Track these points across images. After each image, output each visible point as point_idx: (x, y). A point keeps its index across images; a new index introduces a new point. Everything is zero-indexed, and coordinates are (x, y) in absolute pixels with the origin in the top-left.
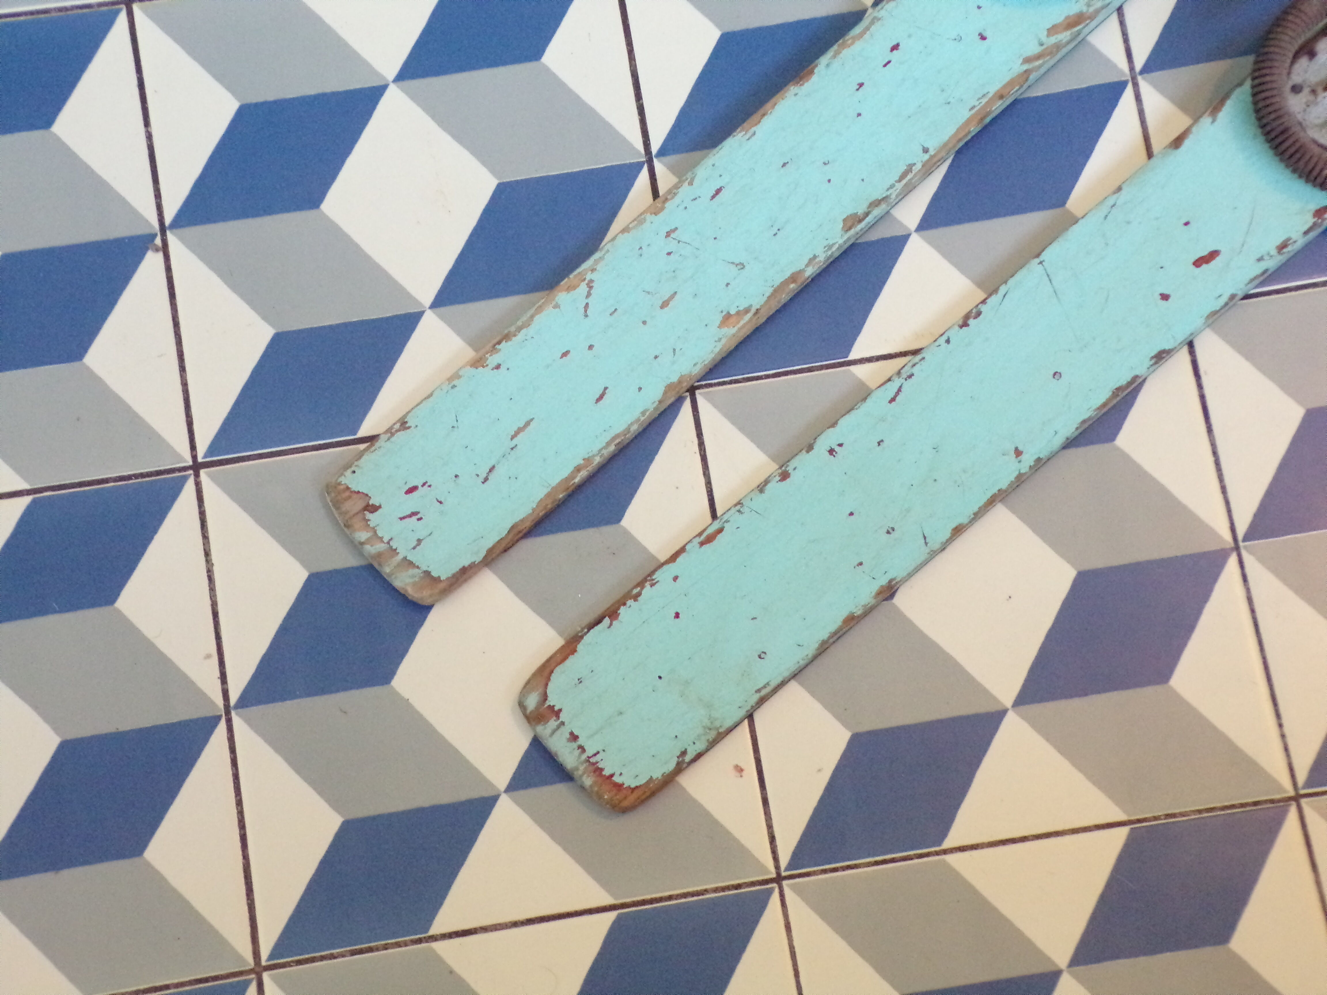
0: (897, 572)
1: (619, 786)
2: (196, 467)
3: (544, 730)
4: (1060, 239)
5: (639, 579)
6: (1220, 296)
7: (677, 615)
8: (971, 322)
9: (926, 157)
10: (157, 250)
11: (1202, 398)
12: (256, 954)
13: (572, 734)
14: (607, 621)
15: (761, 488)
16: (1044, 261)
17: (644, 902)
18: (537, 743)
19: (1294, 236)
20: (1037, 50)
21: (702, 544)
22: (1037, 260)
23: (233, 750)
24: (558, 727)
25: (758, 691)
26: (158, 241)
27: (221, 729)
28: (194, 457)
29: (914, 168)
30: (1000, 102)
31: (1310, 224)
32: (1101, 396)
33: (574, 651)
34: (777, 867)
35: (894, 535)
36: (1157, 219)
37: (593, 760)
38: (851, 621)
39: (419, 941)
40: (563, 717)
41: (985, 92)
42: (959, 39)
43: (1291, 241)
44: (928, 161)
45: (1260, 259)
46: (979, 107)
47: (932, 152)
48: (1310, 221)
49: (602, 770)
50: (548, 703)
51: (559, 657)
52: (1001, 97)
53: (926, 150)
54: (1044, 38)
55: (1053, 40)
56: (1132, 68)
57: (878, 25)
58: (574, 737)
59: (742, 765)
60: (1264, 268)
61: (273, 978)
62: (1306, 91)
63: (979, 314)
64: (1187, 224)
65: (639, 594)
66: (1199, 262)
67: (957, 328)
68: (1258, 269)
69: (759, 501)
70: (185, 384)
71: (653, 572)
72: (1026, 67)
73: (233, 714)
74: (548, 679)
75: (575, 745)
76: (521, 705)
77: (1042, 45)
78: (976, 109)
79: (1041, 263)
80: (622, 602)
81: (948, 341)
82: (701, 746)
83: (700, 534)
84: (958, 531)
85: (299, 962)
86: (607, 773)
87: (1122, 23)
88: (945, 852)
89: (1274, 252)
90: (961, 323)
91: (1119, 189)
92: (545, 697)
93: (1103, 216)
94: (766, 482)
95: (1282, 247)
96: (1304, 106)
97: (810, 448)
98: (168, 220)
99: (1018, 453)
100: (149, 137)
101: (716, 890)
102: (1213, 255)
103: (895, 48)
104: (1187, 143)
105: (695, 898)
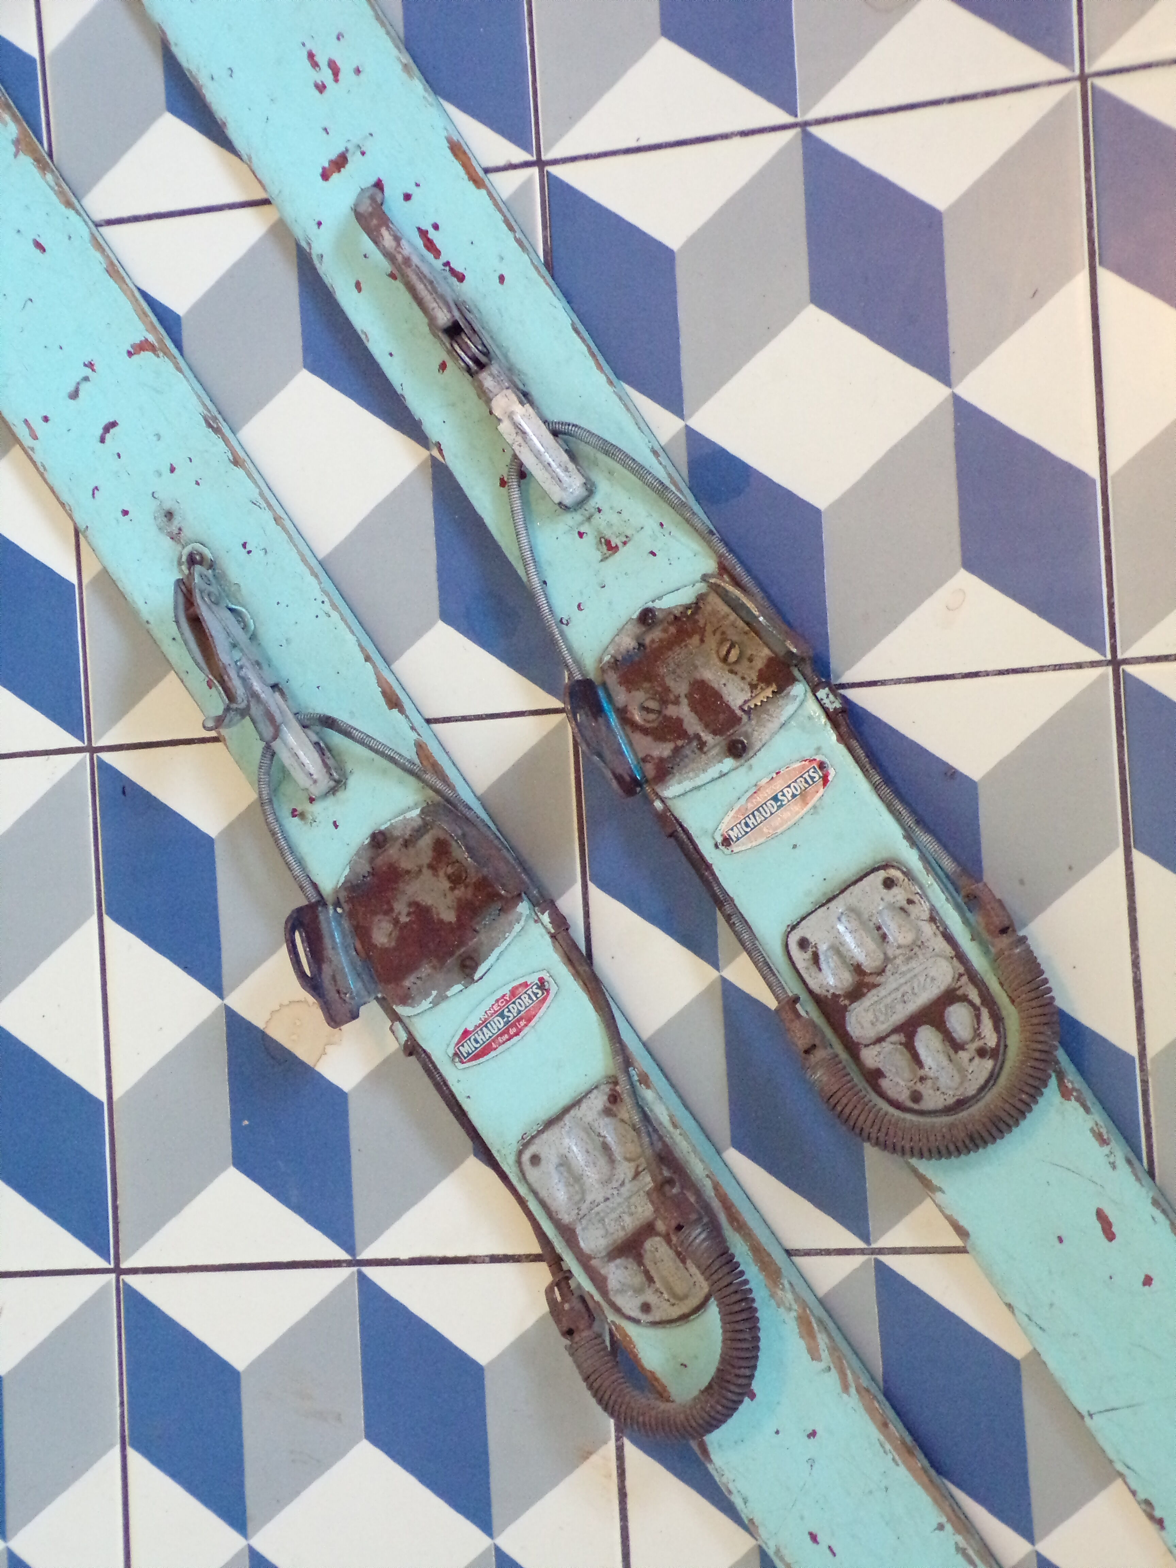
4: (1064, 1387)
6: (1153, 1218)
8: (1158, 1514)
9: (949, 1527)
16: (1089, 1412)
19: (1091, 1124)
20: (834, 1373)
22: (1087, 1419)
29: (961, 1545)
30: (890, 1425)
31: (1077, 1105)
36: (1050, 1272)
41: (877, 1443)
42: (811, 1462)
43: (1095, 1128)
44: (953, 1526)
45: (1113, 1166)
46: (894, 1453)
47: (944, 1520)
48: (1073, 1104)
52: (885, 1425)
53: (941, 1527)
54: (822, 1365)
55: (825, 1354)
56: (862, 1252)
57: (785, 1552)
60: (1124, 1162)
62: (919, 1087)
63: (1148, 1503)
64: (1060, 1240)
66: (1110, 1235)
67: (1164, 1532)
68: (1124, 1168)
72: (853, 1390)
77: (829, 1369)
78: (897, 1457)
79: (1091, 1415)
87: (808, 1253)
89: (1106, 1149)
90: (1158, 1527)
91: (1009, 1306)
93: (1041, 1332)
95: (1103, 1141)
96: (938, 1093)
102: (1101, 1216)
103: (814, 1538)
104: (963, 1222)
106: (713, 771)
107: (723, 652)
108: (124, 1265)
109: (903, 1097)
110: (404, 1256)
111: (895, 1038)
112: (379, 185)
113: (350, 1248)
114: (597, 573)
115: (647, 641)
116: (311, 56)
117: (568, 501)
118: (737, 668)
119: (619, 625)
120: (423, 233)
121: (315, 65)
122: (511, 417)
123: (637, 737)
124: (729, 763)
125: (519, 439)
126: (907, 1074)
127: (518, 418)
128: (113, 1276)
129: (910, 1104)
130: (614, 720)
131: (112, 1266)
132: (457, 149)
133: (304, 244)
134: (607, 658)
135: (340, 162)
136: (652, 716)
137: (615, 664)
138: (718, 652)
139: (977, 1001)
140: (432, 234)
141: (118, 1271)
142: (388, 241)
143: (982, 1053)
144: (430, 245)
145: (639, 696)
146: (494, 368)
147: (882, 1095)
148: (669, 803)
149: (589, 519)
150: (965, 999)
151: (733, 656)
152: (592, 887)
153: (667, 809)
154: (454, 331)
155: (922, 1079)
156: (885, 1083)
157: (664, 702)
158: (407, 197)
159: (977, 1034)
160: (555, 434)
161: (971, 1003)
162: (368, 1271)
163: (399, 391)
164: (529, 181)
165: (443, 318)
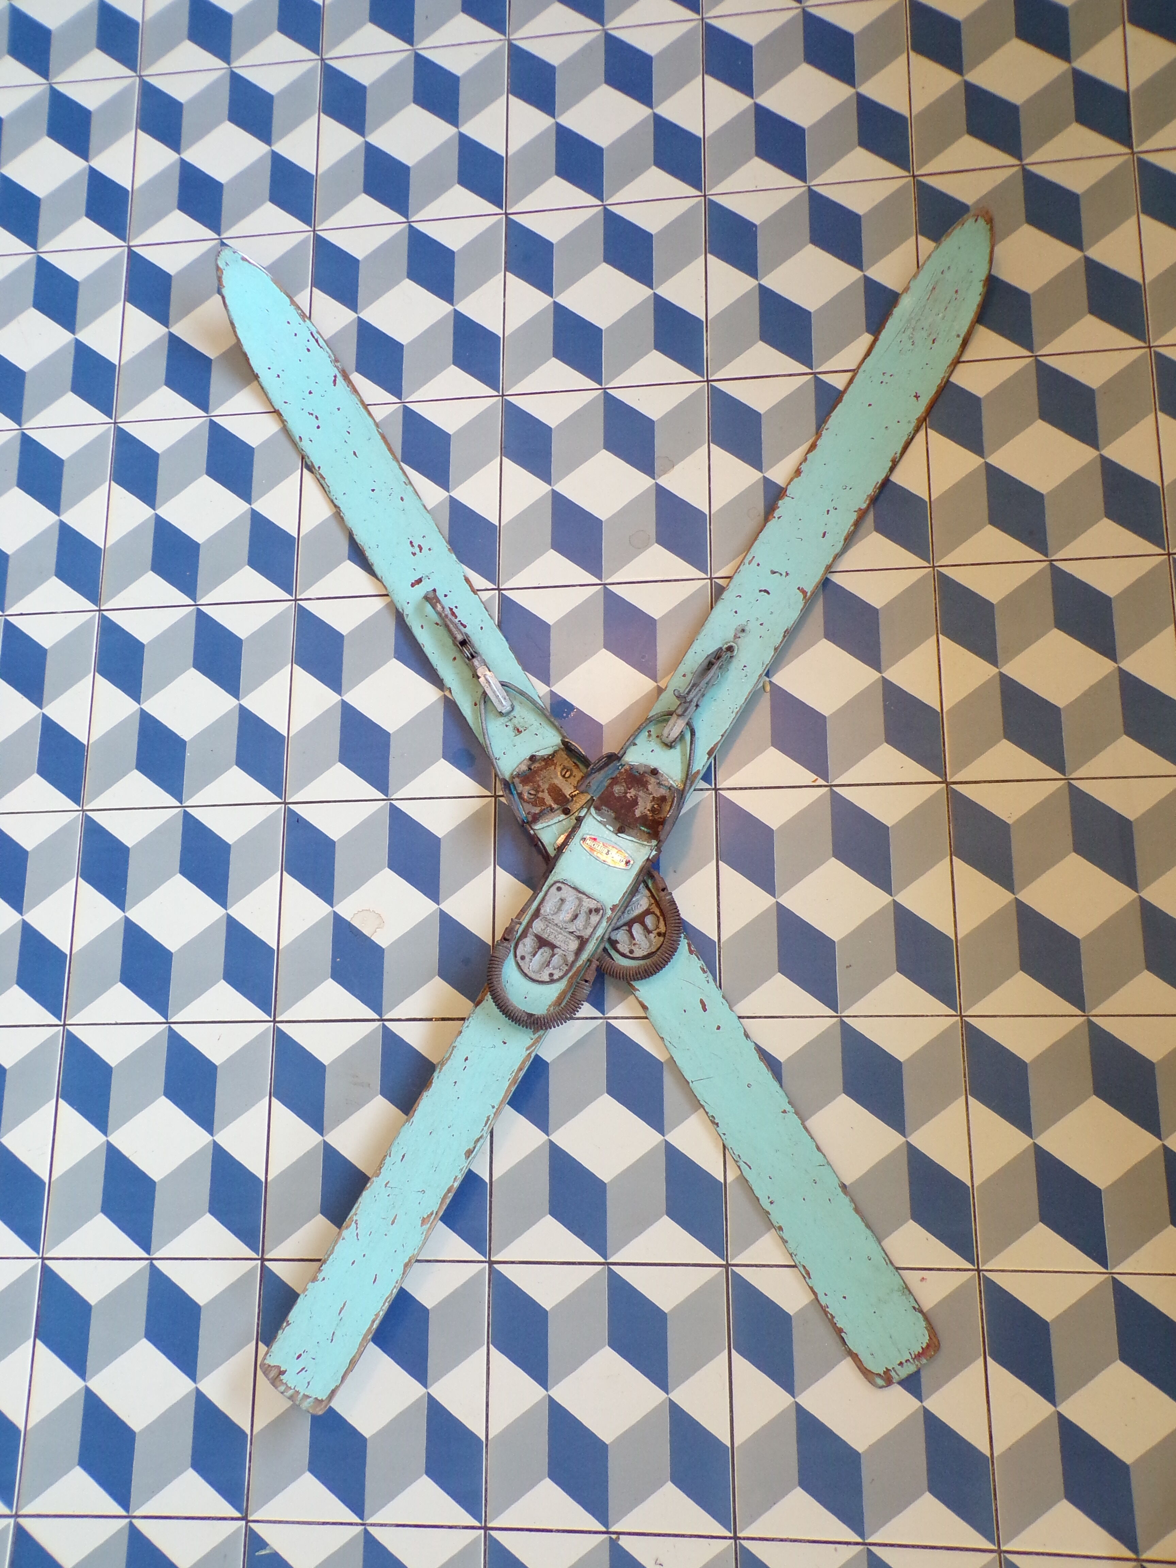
0: (836, 1183)
1: (928, 1346)
2: (735, 1538)
3: (896, 1378)
4: (682, 1071)
5: (823, 1313)
6: (720, 1000)
7: (845, 1297)
8: (716, 1121)
10: (619, 1538)
11: (766, 1017)
12: (991, 1551)
13: (899, 1365)
14: (843, 1334)
15: (785, 1242)
16: (692, 1080)
17: (984, 1342)
18: (901, 1383)
19: (699, 965)
21: (810, 1278)
22: (691, 1083)
23: (886, 1545)
24: (895, 1371)
25: (887, 1264)
26: (614, 1536)
27: (873, 1549)
28: (730, 1538)
31: (695, 957)
32: (762, 1066)
33: (857, 1355)
34: (973, 1270)
35: (817, 1180)
36: (680, 1024)
37: (913, 1357)
38: (857, 1210)
39: (993, 1462)
40: (890, 1368)
43: (701, 966)
48: (693, 957)
49: (919, 1352)
50: (882, 1374)
51: (859, 1363)
56: (601, 1018)
58: (901, 1364)
59: (920, 1278)
60: (710, 979)
61: (1004, 1544)
62: (633, 948)
63: (713, 1116)
64: (685, 1011)
65: (831, 1315)
66: (705, 1010)
67: (718, 1129)
68: (710, 982)
69: (792, 1245)
70: (691, 1536)
71: (821, 1305)
73: (866, 1541)
74: (870, 1371)
75: (905, 1364)
76: (881, 1387)
80: (834, 1325)
81: (724, 1134)
82: (912, 1299)
83: (804, 1278)
84: (818, 1149)
85: (998, 1529)
86: (921, 1350)
88: (973, 1186)
89: (705, 975)
90: (715, 1126)
91: (660, 1037)
92: (879, 1375)
93: (673, 1048)
94: (782, 1238)
95: (704, 972)
96: (640, 951)
97: (768, 1213)
98: (604, 1529)
99: (784, 1112)
100: (558, 1531)
101: (981, 1303)
102: (702, 1002)
105: (984, 1315)
106: (556, 820)
107: (563, 773)
108: (277, 1019)
109: (626, 952)
110: (403, 1018)
111: (624, 928)
112: (434, 590)
113: (380, 1014)
114: (512, 741)
115: (532, 767)
116: (411, 542)
117: (503, 711)
118: (569, 780)
119: (520, 761)
120: (451, 609)
121: (413, 546)
122: (485, 676)
123: (525, 804)
124: (563, 817)
125: (487, 685)
126: (628, 942)
127: (488, 677)
128: (272, 1024)
129: (628, 954)
130: (516, 797)
131: (272, 1019)
132: (467, 580)
133: (401, 610)
134: (515, 773)
135: (419, 581)
136: (532, 797)
137: (518, 775)
138: (561, 773)
139: (659, 914)
140: (455, 610)
141: (275, 1021)
142: (439, 607)
143: (659, 934)
144: (453, 614)
145: (527, 788)
146: (479, 658)
147: (618, 951)
148: (536, 831)
149: (510, 720)
150: (653, 913)
151: (567, 775)
152: (497, 867)
153: (535, 834)
154: (464, 643)
155: (634, 944)
156: (619, 946)
157: (538, 792)
158: (446, 596)
159: (657, 927)
160: (502, 685)
161: (656, 915)
162: (386, 1023)
163: (435, 667)
164: (494, 596)
165: (460, 637)
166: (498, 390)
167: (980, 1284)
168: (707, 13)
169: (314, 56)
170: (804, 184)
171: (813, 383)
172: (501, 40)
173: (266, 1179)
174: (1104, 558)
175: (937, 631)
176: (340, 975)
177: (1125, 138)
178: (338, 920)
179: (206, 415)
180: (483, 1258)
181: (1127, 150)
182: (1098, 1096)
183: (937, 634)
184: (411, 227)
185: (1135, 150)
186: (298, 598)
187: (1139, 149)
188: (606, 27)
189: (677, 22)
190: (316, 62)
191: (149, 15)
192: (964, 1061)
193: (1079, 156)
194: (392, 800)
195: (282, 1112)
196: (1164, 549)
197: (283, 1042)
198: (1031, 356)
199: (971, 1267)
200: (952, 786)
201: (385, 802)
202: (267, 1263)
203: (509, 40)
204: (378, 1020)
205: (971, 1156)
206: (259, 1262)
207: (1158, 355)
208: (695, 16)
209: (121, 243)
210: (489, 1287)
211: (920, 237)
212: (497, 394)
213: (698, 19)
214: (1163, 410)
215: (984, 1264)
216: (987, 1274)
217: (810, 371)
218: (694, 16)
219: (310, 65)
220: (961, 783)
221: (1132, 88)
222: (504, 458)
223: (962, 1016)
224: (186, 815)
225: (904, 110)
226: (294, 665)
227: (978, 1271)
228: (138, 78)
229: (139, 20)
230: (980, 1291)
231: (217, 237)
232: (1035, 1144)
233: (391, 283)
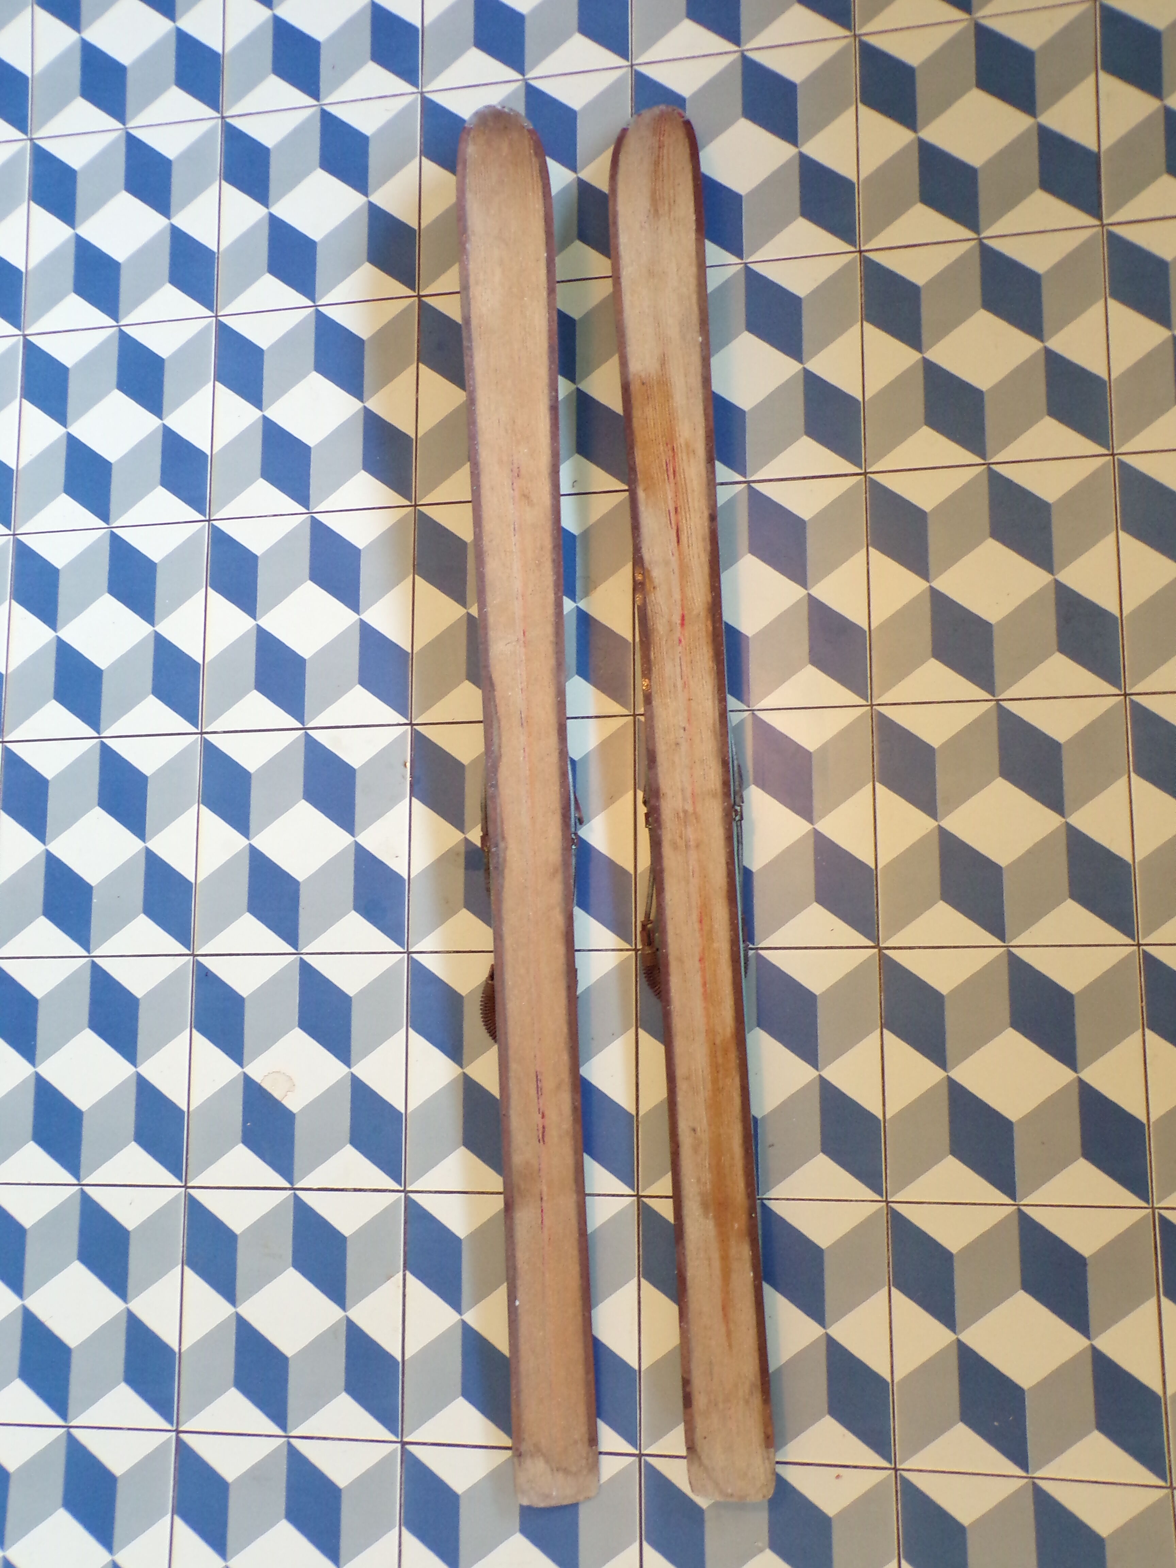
17: (899, 1544)
34: (889, 1469)
59: (835, 1475)
88: (893, 1381)
101: (897, 1504)
105: (900, 1516)
108: (189, 1185)
110: (315, 1187)
113: (291, 1182)
128: (183, 1189)
131: (183, 1185)
141: (186, 1187)
152: (410, 1029)
162: (298, 1192)
164: (407, 731)
166: (410, 499)
167: (896, 1483)
168: (636, 59)
169: (215, 114)
170: (740, 261)
171: (746, 491)
172: (413, 93)
173: (180, 1349)
174: (1055, 698)
175: (874, 778)
176: (251, 1140)
177: (1093, 208)
178: (248, 1081)
179: (107, 526)
180: (394, 1439)
181: (1097, 223)
182: (1026, 1291)
183: (874, 781)
184: (318, 312)
185: (1105, 222)
186: (204, 731)
187: (1110, 221)
188: (526, 77)
189: (604, 69)
190: (216, 120)
191: (38, 69)
192: (888, 1250)
193: (1042, 229)
194: (302, 954)
195: (194, 1281)
196: (1120, 688)
197: (195, 1209)
198: (984, 464)
199: (888, 1465)
200: (884, 951)
201: (295, 956)
202: (181, 1435)
203: (422, 93)
204: (290, 1189)
205: (891, 1351)
206: (174, 1434)
207: (1122, 464)
208: (623, 62)
209: (16, 331)
210: (401, 1468)
211: (865, 323)
212: (409, 503)
213: (627, 66)
214: (1126, 529)
215: (901, 1463)
216: (905, 1474)
217: (743, 479)
218: (621, 62)
219: (207, 125)
220: (895, 948)
221: (1103, 148)
222: (416, 576)
223: (887, 1202)
224: (94, 966)
225: (851, 175)
226: (201, 806)
227: (896, 1470)
228: (29, 142)
229: (28, 74)
230: (897, 1491)
231: (115, 324)
232: (959, 1341)
233: (298, 377)
